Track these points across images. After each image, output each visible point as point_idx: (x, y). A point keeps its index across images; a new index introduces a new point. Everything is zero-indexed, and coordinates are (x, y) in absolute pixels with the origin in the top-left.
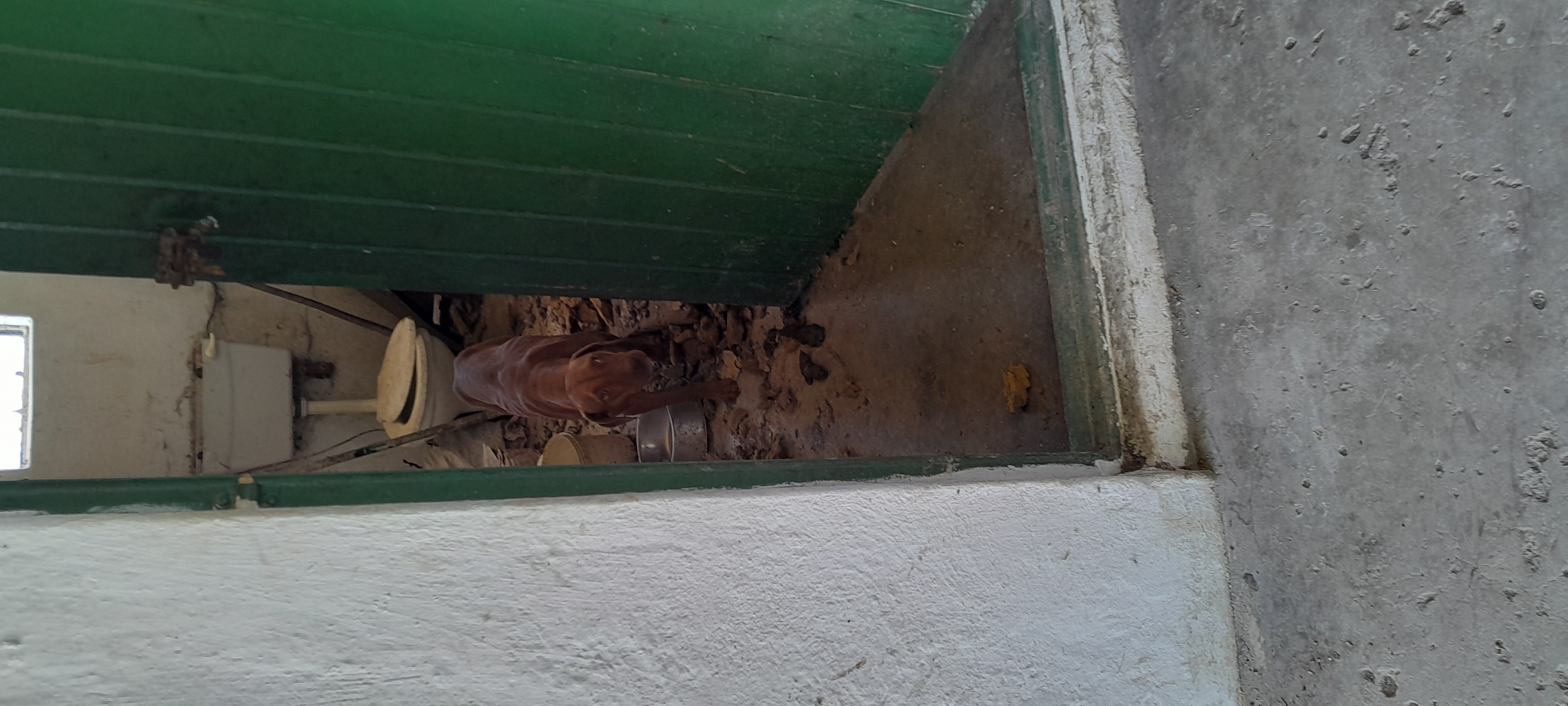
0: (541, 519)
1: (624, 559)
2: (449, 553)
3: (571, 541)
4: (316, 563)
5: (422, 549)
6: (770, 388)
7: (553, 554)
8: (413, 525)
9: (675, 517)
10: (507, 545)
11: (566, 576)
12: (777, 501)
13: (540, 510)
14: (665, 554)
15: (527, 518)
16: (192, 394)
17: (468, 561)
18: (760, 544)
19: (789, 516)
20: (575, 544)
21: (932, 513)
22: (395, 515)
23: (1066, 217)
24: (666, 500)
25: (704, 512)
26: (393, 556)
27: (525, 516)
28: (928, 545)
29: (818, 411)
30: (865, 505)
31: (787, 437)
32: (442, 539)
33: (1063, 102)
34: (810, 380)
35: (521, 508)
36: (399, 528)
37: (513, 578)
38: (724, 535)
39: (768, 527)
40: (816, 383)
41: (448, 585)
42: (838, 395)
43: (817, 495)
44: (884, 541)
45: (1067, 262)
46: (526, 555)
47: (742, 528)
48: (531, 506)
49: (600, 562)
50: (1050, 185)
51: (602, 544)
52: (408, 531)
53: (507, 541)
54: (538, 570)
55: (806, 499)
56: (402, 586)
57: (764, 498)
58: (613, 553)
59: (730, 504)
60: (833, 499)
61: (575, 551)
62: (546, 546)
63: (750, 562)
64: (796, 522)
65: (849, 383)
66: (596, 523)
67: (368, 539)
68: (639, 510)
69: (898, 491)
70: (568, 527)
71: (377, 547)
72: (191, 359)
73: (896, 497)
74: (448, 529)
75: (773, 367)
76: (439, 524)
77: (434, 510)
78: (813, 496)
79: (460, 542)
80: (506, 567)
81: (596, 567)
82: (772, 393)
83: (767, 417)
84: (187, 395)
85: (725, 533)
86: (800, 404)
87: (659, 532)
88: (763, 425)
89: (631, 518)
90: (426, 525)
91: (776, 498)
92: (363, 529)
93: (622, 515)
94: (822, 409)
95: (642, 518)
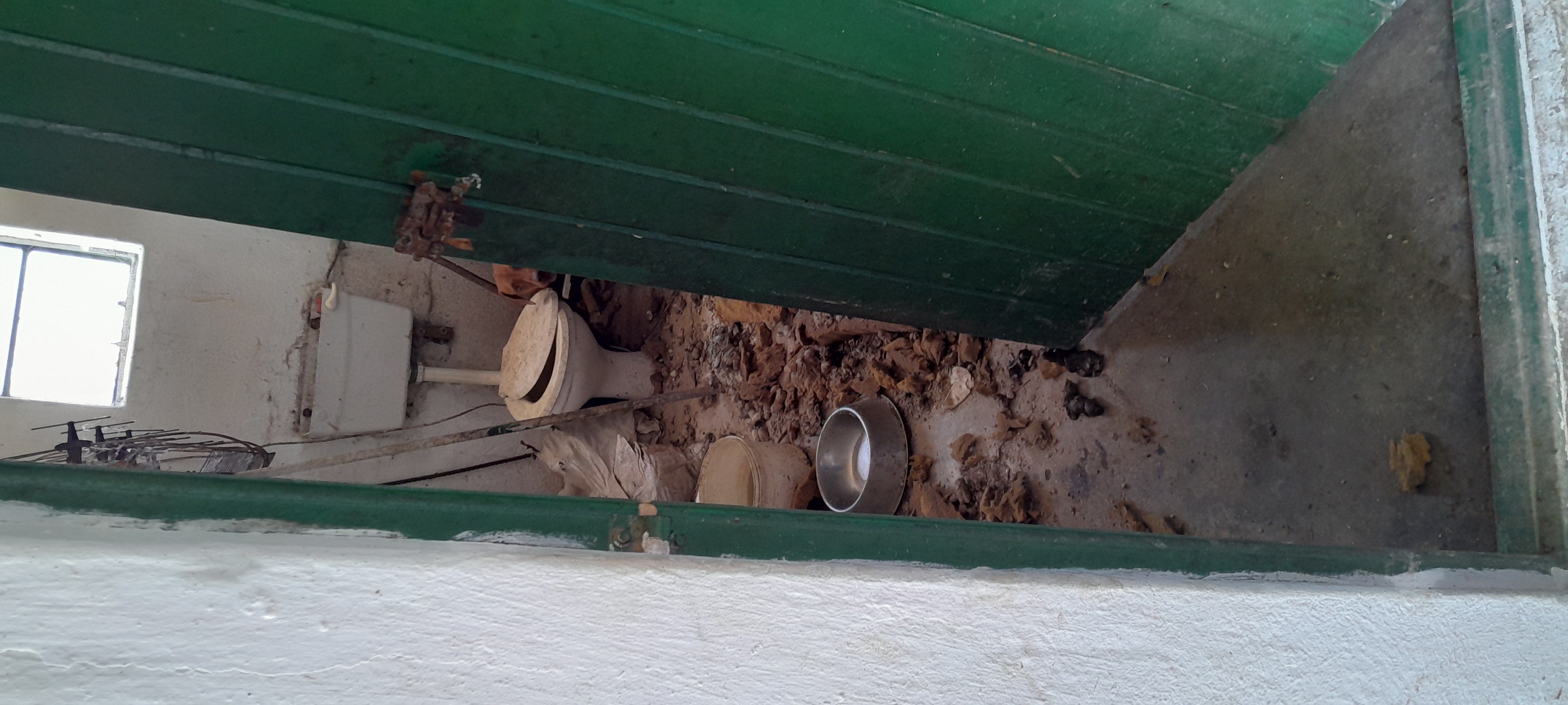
0: (1016, 602)
1: (1104, 667)
2: (912, 641)
3: (1048, 636)
4: (761, 643)
5: (882, 632)
6: (1013, 417)
7: (1027, 652)
8: (874, 597)
9: (1163, 614)
10: (977, 635)
11: (1041, 684)
12: (1273, 602)
13: (1016, 589)
14: (1149, 664)
15: (1000, 600)
16: (303, 346)
17: (933, 654)
18: (1252, 658)
19: (1285, 623)
20: (1051, 641)
21: (1430, 629)
22: (855, 582)
23: (1516, 259)
24: (1153, 589)
25: (1194, 609)
26: (848, 640)
27: (999, 597)
28: (1426, 672)
29: (1083, 452)
30: (1365, 614)
31: (1031, 478)
32: (905, 620)
33: (1522, 117)
34: (1075, 415)
35: (995, 585)
36: (858, 600)
37: (982, 683)
38: (1214, 643)
39: (1262, 635)
40: (1084, 419)
41: (909, 687)
42: (1116, 437)
43: (1316, 598)
44: (1381, 664)
45: (1517, 314)
46: (996, 651)
47: (1234, 635)
48: (1004, 583)
49: (1078, 668)
50: (1496, 219)
51: (1081, 643)
52: (867, 605)
53: (976, 630)
54: (1009, 673)
55: (1304, 601)
56: (858, 683)
57: (1260, 596)
58: (1093, 657)
59: (1223, 601)
60: (1332, 603)
61: (1050, 651)
62: (1018, 640)
63: (1241, 682)
64: (1291, 631)
65: (1137, 426)
66: (1076, 613)
67: (822, 613)
68: (1123, 600)
69: (1398, 598)
70: (1044, 616)
71: (832, 624)
72: (306, 308)
73: (1396, 607)
74: (913, 608)
75: (1021, 392)
76: (903, 598)
77: (899, 578)
78: (1311, 598)
79: (925, 626)
80: (974, 666)
81: (1074, 674)
82: (1016, 423)
83: (1003, 451)
84: (300, 346)
85: (1216, 640)
86: (1057, 441)
87: (1144, 634)
88: (997, 460)
89: (1114, 611)
90: (889, 599)
91: (1273, 597)
92: (817, 598)
93: (1104, 605)
94: (1089, 450)
95: (1126, 612)
